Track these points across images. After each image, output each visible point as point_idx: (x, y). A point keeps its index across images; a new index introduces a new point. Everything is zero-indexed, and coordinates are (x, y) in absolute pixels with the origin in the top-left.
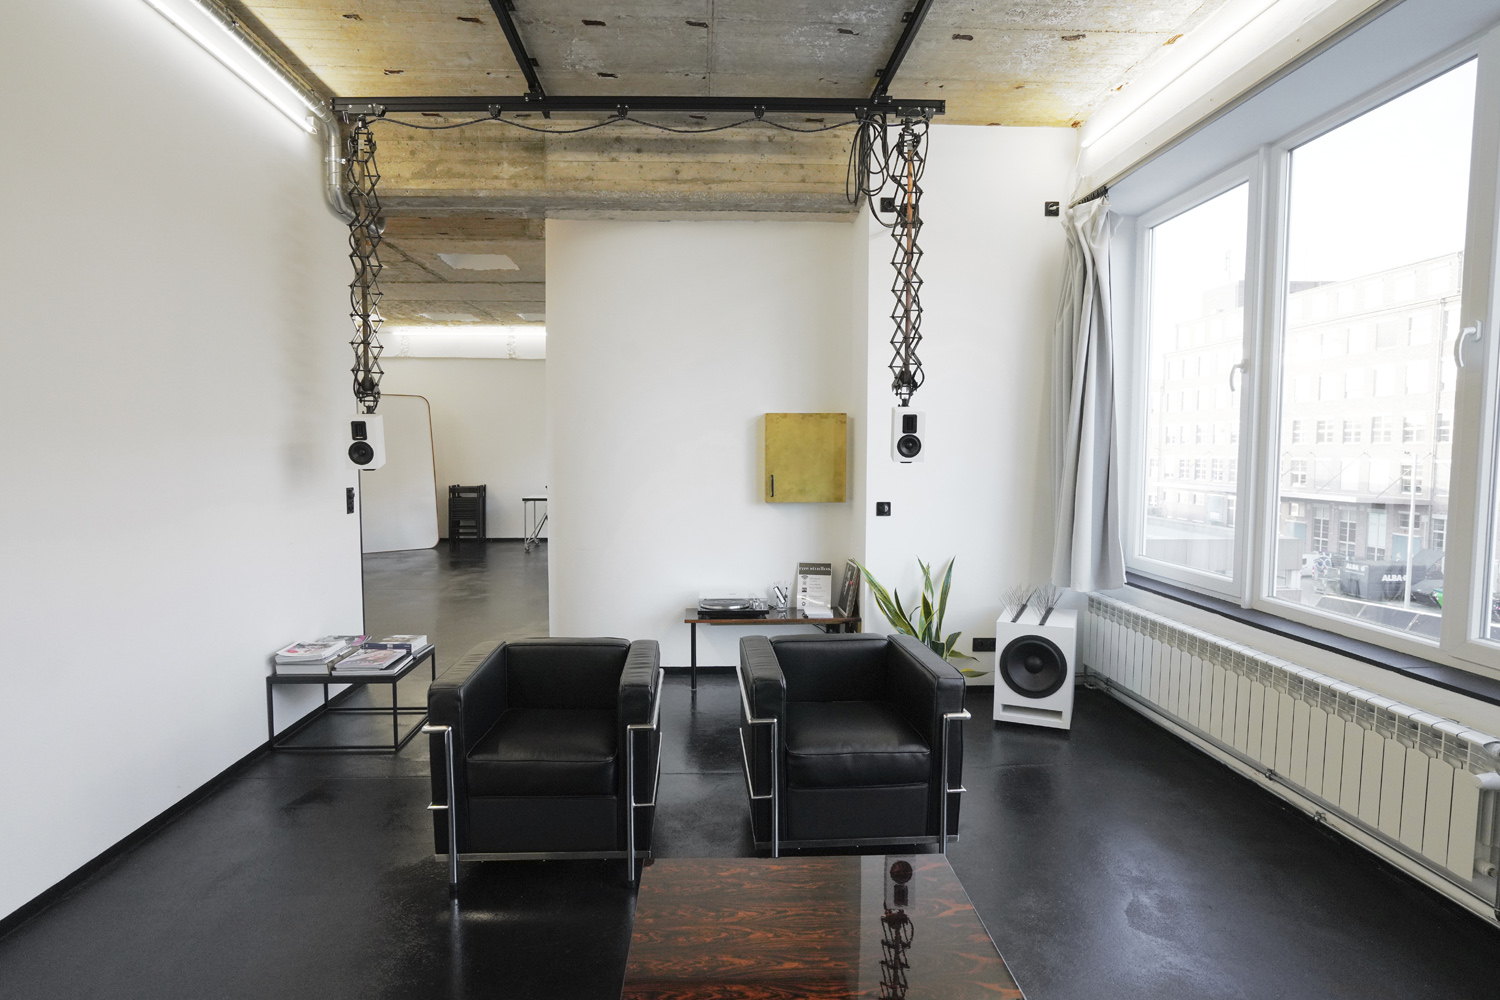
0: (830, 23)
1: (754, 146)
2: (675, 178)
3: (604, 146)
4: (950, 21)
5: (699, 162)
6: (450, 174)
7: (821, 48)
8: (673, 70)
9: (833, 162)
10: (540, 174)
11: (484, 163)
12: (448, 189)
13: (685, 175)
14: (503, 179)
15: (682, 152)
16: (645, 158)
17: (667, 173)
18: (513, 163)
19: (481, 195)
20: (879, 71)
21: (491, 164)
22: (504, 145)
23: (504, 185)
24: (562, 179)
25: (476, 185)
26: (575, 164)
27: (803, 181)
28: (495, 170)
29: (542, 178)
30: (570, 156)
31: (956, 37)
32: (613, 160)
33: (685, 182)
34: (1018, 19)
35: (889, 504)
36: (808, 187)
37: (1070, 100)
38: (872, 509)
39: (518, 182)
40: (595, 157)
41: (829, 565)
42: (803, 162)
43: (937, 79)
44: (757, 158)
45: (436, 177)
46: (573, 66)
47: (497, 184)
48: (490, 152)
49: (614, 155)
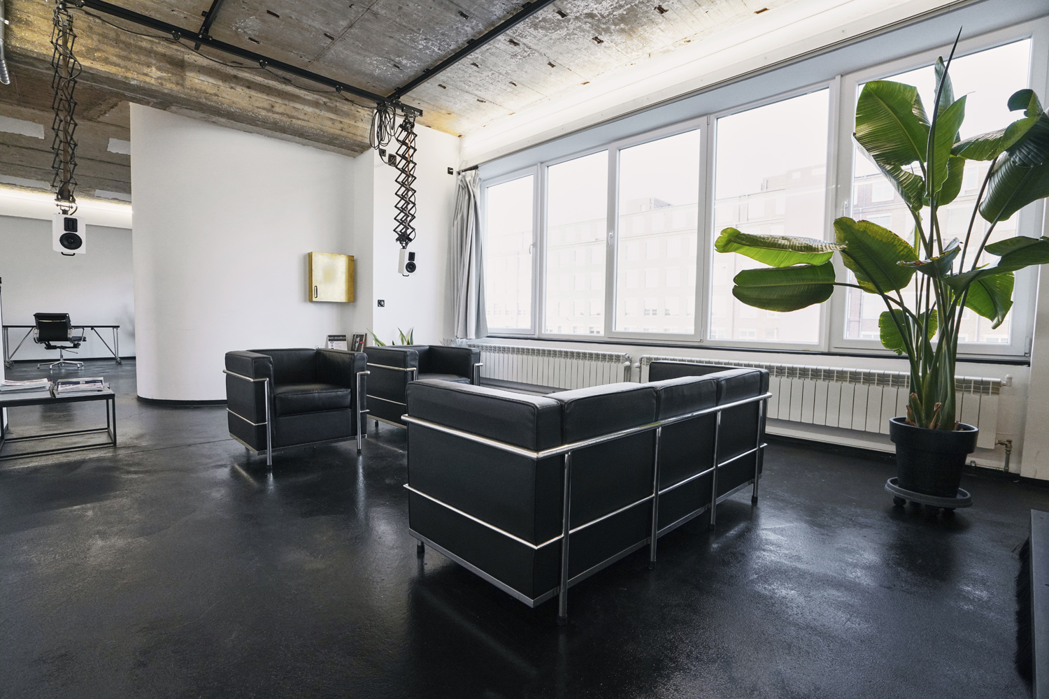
0: (393, 61)
1: (316, 104)
2: (271, 109)
3: (226, 78)
4: (442, 78)
5: (286, 105)
6: (106, 61)
7: (380, 69)
8: (296, 52)
9: (356, 124)
10: (180, 82)
11: (137, 63)
12: (105, 71)
13: (277, 109)
14: (151, 77)
15: (276, 96)
16: (253, 93)
17: (266, 105)
18: (159, 69)
19: (132, 83)
20: (398, 88)
21: (142, 64)
22: (152, 55)
23: (153, 81)
24: (196, 90)
25: (129, 75)
26: (206, 83)
27: (342, 130)
28: (146, 70)
29: (182, 85)
30: (203, 77)
31: (440, 85)
32: (232, 88)
33: (277, 113)
34: (467, 87)
35: (383, 301)
36: (344, 134)
37: (464, 125)
38: (376, 303)
39: (163, 82)
40: (220, 83)
41: (345, 336)
42: (342, 120)
43: (420, 100)
44: (317, 111)
45: (94, 60)
46: (237, 28)
47: (148, 79)
48: (142, 57)
49: (233, 85)
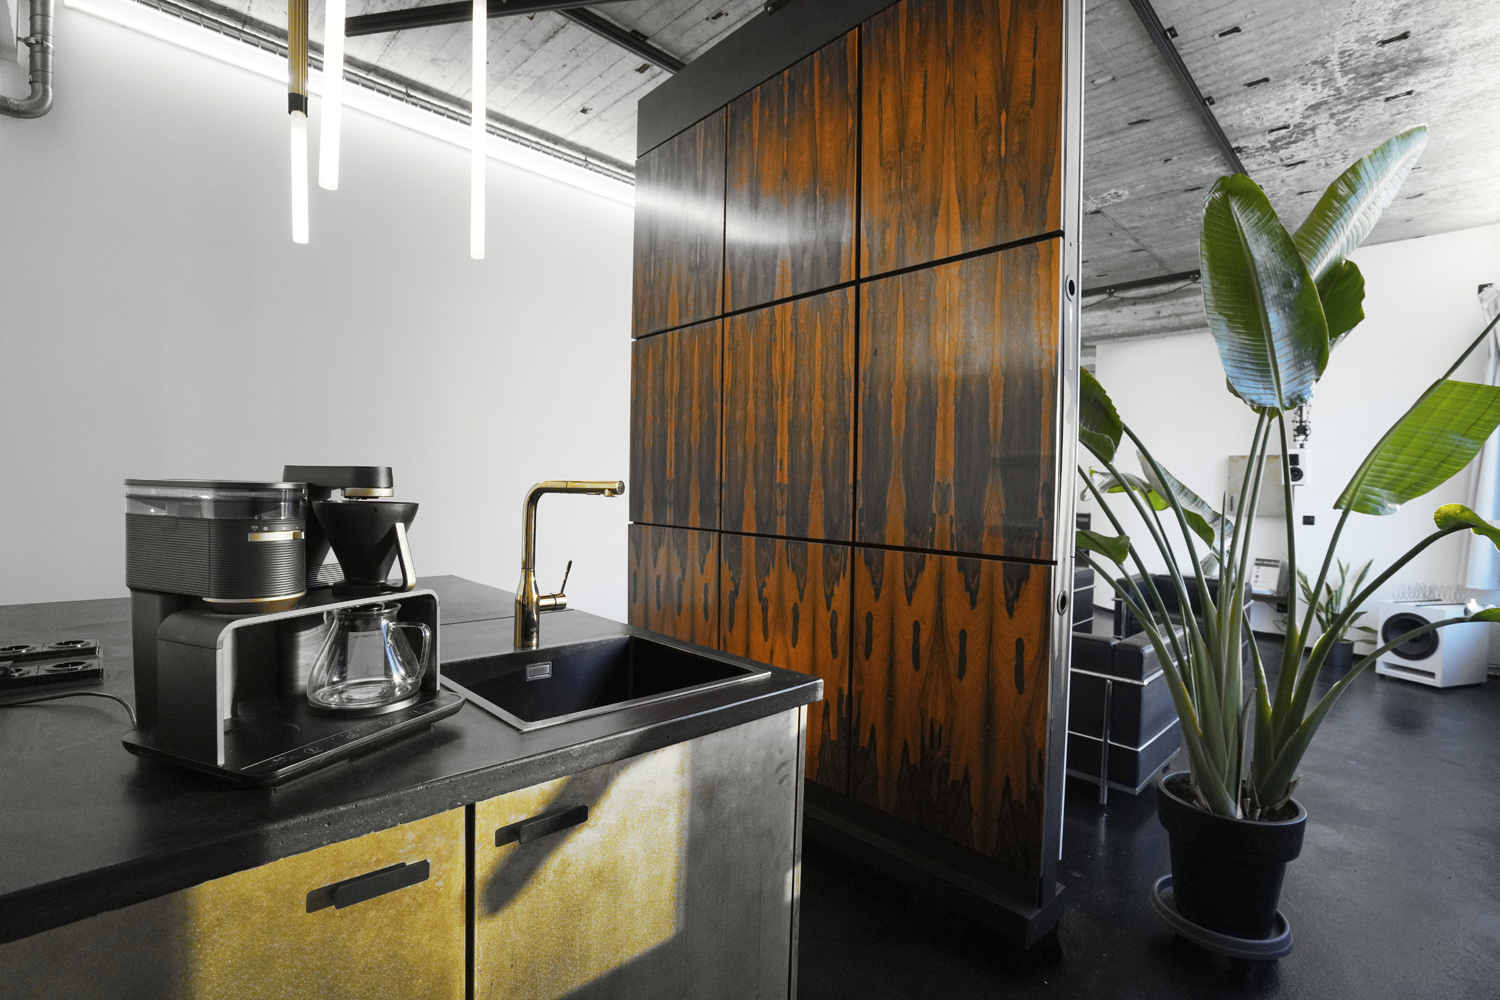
2: (1158, 315)
5: (1174, 305)
13: (1164, 313)
16: (1138, 308)
17: (1152, 314)
32: (1119, 312)
33: (1163, 317)
41: (1278, 561)
